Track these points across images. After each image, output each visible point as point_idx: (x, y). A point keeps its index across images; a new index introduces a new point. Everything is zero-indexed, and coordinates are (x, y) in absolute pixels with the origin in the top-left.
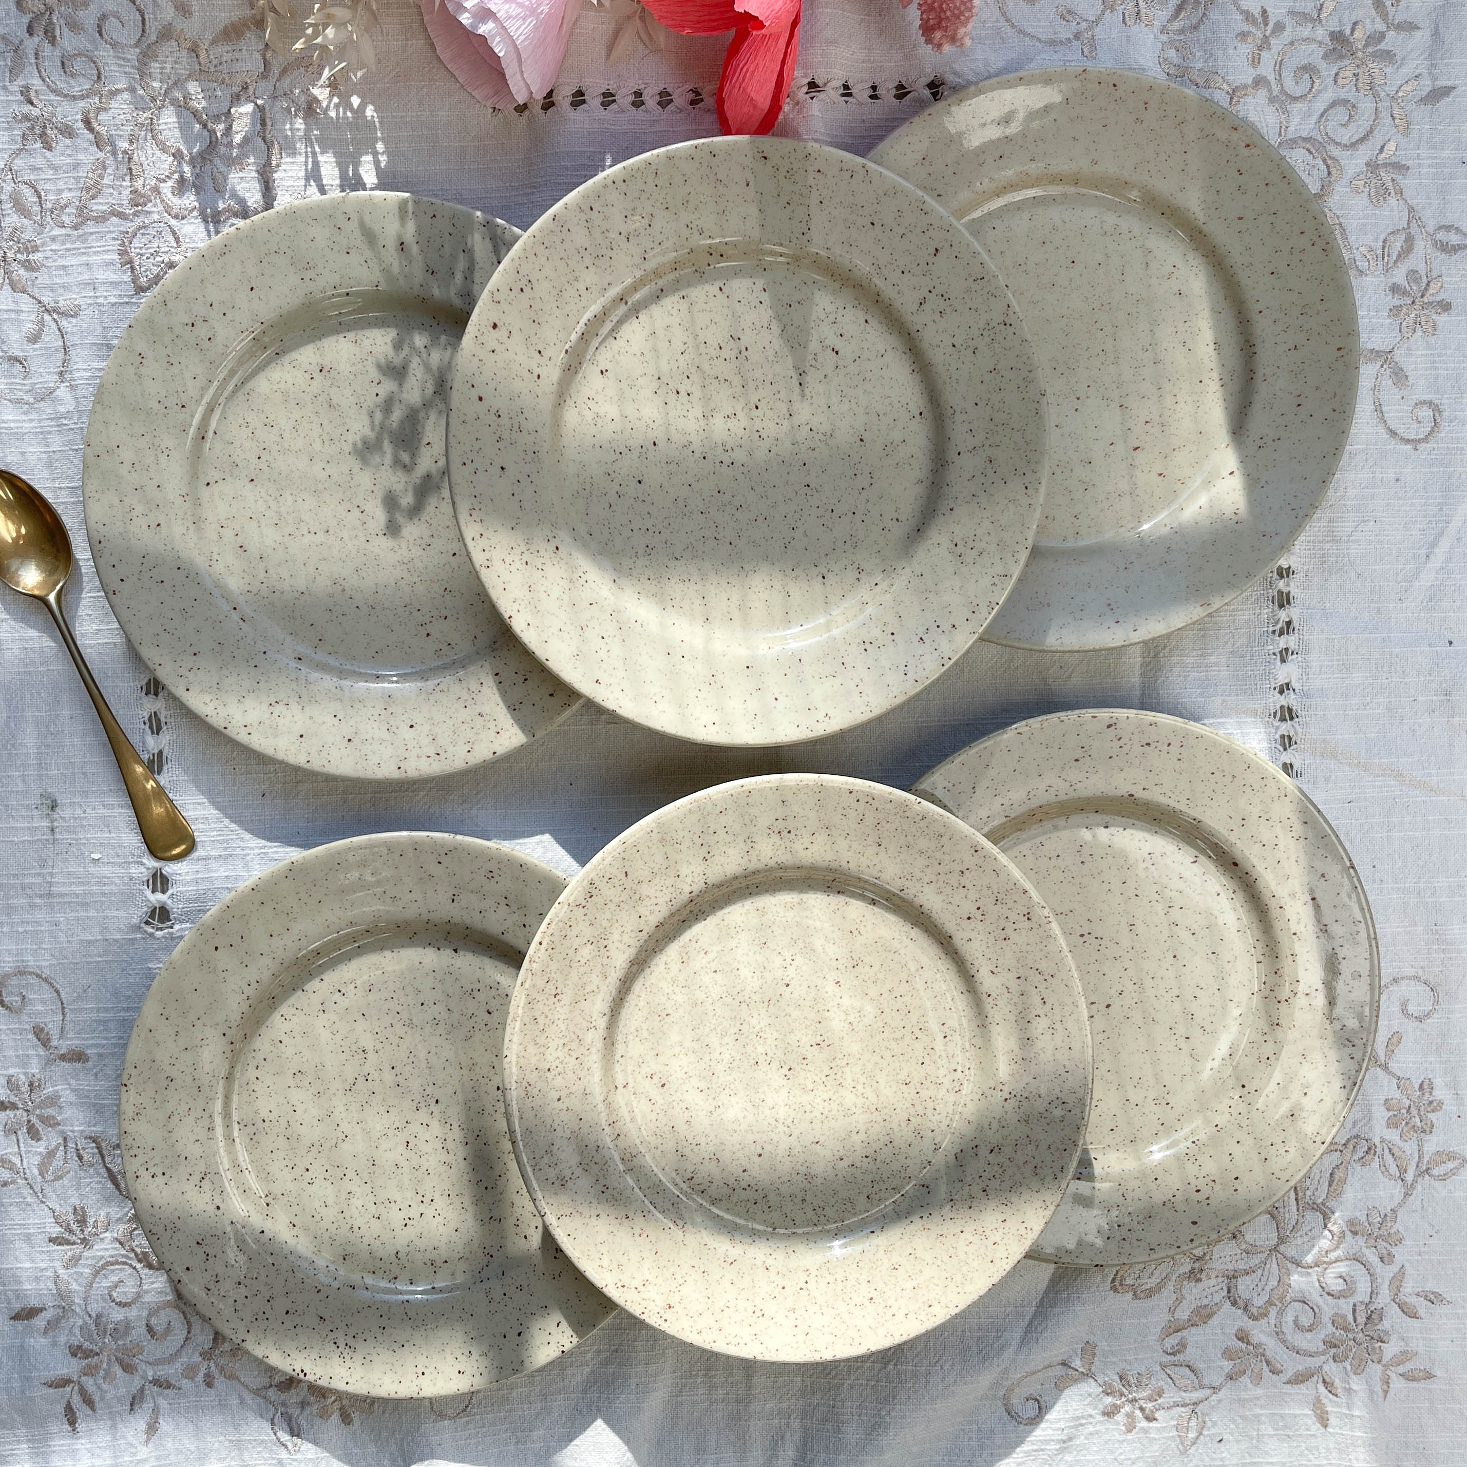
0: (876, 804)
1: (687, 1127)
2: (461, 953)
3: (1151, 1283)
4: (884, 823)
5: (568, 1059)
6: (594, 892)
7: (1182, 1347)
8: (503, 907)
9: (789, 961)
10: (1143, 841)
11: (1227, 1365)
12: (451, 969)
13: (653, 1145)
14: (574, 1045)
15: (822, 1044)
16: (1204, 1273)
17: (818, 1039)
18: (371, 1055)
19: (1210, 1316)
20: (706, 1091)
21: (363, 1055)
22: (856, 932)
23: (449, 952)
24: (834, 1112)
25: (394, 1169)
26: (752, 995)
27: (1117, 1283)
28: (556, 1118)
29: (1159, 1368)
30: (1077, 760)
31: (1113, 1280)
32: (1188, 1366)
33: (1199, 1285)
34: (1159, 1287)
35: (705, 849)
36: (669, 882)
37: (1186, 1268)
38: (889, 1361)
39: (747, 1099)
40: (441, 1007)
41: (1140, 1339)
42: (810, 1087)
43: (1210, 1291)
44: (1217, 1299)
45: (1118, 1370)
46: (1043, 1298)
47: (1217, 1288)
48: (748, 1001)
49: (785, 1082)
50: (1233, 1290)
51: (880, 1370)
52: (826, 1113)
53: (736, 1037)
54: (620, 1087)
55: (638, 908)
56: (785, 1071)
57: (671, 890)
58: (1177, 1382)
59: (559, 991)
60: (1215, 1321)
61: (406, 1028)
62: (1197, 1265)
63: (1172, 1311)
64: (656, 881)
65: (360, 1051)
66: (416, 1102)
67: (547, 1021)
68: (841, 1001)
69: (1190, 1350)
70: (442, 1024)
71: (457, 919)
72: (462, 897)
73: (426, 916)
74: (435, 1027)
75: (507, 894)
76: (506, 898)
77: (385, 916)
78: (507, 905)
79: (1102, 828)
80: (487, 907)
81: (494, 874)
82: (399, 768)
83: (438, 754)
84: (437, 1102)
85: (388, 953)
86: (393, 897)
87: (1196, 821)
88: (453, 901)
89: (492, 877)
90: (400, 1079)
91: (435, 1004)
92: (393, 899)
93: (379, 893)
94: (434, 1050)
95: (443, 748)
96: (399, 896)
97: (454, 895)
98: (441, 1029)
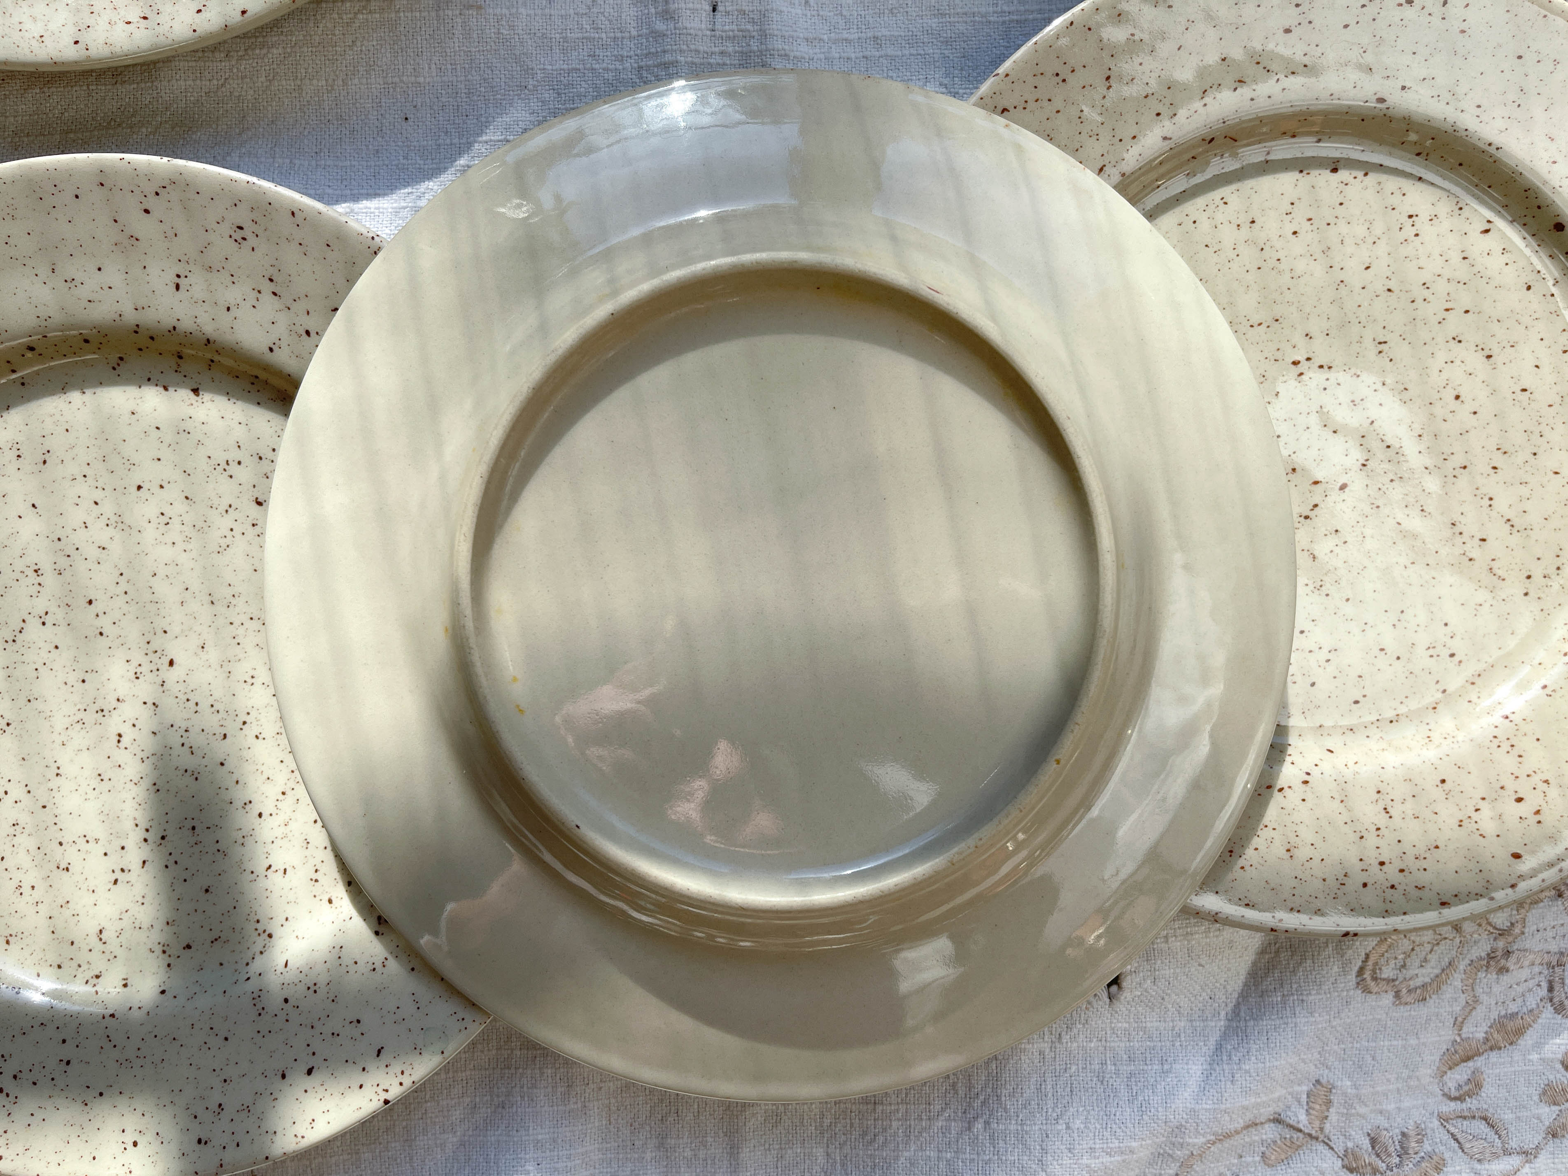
2: (206, 396)
3: (1425, 975)
7: (1474, 1086)
8: (267, 297)
10: (1398, 194)
11: (1548, 1113)
12: (189, 425)
16: (1513, 959)
18: (49, 579)
19: (1520, 1032)
21: (33, 578)
23: (185, 394)
25: (95, 783)
27: (1367, 975)
29: (1436, 1123)
30: (1288, 31)
31: (1361, 971)
32: (1485, 1119)
33: (1506, 979)
34: (1437, 984)
37: (1481, 949)
38: (975, 1118)
40: (174, 493)
41: (1405, 1073)
43: (1520, 989)
44: (1532, 1002)
45: (1368, 1128)
46: (1237, 1006)
47: (1531, 984)
50: (1557, 987)
51: (960, 1134)
58: (1467, 1145)
60: (1528, 1039)
61: (111, 531)
62: (1501, 944)
63: (1459, 1024)
65: (30, 572)
66: (134, 663)
69: (1488, 1090)
70: (175, 524)
71: (187, 325)
72: (192, 279)
73: (131, 317)
74: (163, 528)
75: (271, 272)
76: (271, 280)
77: (58, 318)
78: (275, 294)
79: (1328, 171)
80: (239, 300)
81: (246, 233)
82: (76, 42)
83: (145, 18)
84: (171, 663)
85: (75, 396)
86: (69, 280)
87: (1493, 147)
88: (178, 287)
89: (244, 239)
90: (105, 623)
91: (162, 487)
92: (68, 284)
93: (44, 271)
94: (161, 573)
95: (155, 8)
96: (79, 277)
97: (178, 276)
98: (175, 532)
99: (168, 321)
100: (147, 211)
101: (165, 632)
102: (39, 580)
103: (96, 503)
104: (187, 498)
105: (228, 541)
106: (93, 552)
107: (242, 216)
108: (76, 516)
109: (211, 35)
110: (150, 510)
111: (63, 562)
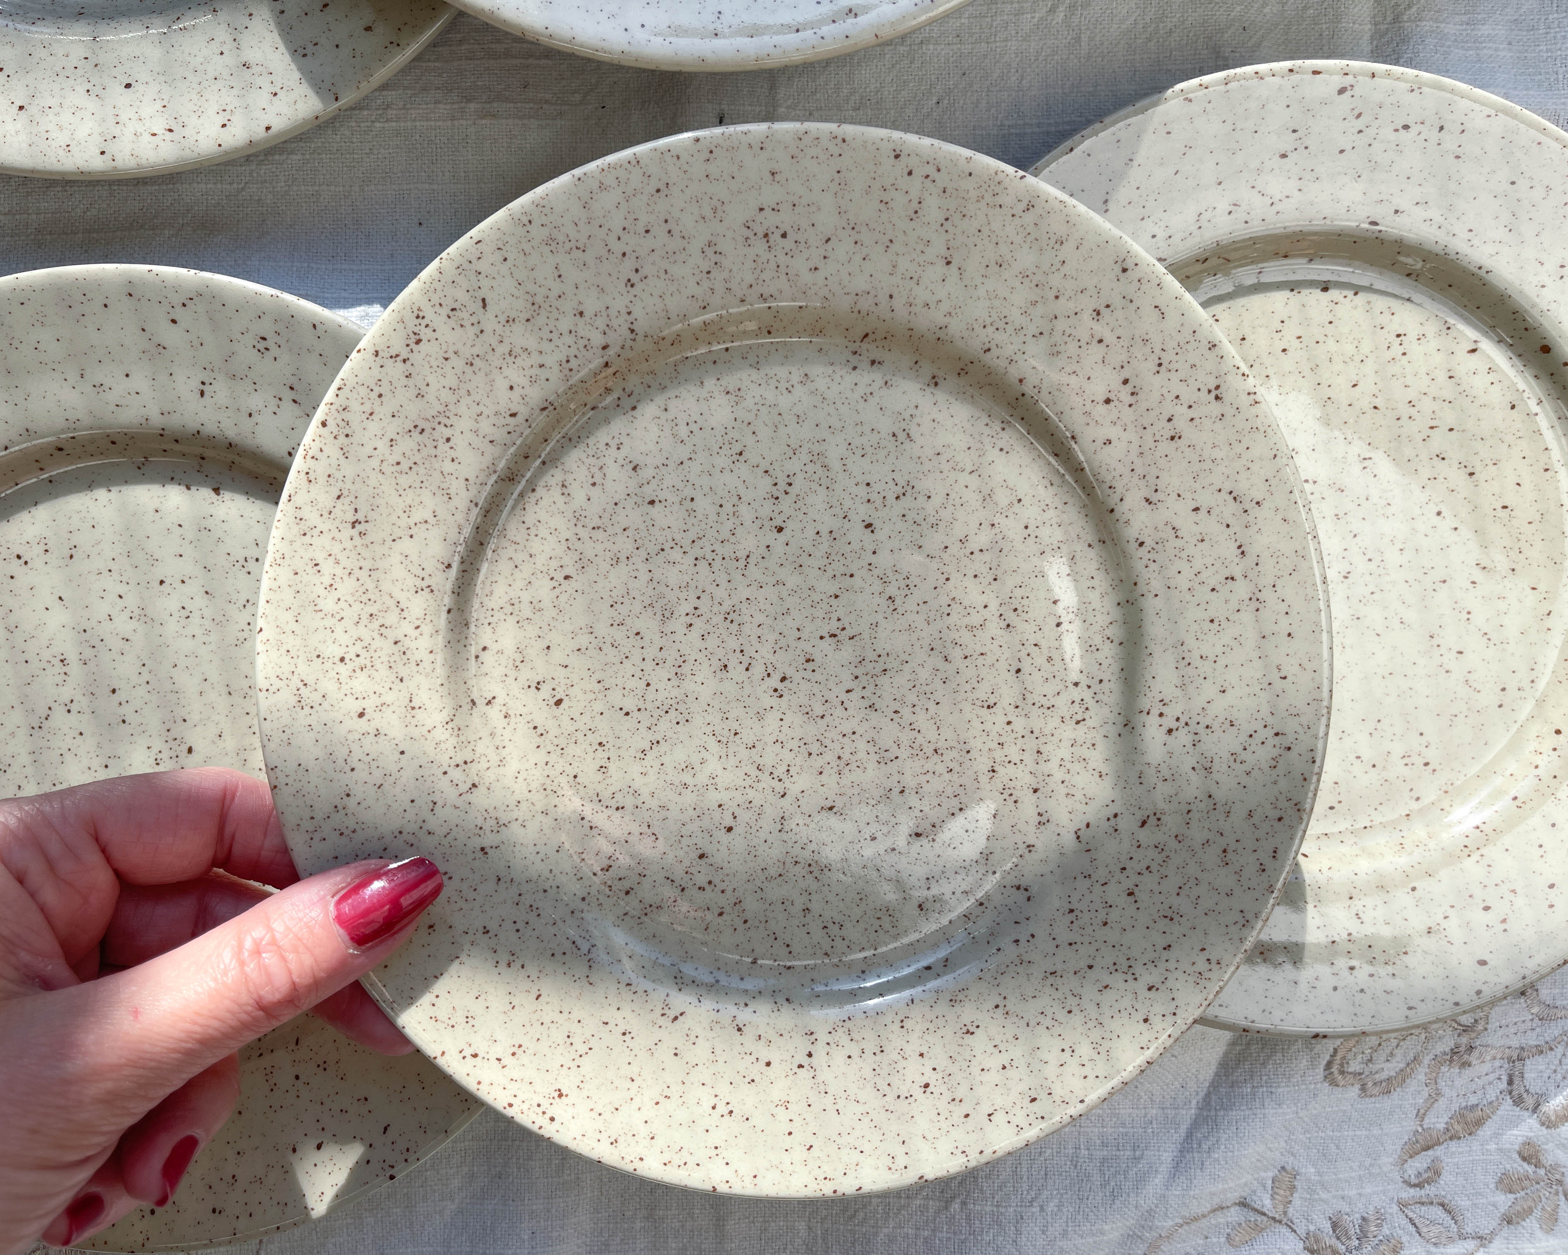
0: (942, 180)
1: (600, 776)
2: (227, 495)
3: (1390, 1069)
4: (956, 219)
5: (378, 642)
6: (425, 334)
7: (1434, 1173)
8: (287, 405)
9: (782, 486)
10: (1387, 314)
11: (1504, 1201)
12: (209, 523)
13: (539, 807)
14: (392, 618)
15: (843, 636)
16: (1476, 1053)
17: (834, 626)
18: (75, 668)
19: (1479, 1123)
20: (635, 714)
21: (59, 668)
22: (902, 436)
23: (206, 493)
24: (861, 755)
26: (717, 547)
27: (1335, 1069)
28: (355, 748)
29: (1395, 1208)
30: (1284, 156)
31: (1329, 1065)
32: (1443, 1205)
33: (1468, 1072)
34: (1402, 1077)
35: (629, 264)
36: (565, 324)
37: (1445, 1045)
38: (953, 1198)
39: (708, 730)
40: (194, 588)
41: (1368, 1161)
42: (819, 710)
43: (1480, 1082)
44: (1492, 1094)
45: (1330, 1213)
46: (1208, 1095)
47: (1492, 1077)
48: (709, 556)
49: (775, 701)
50: (1517, 1081)
51: (938, 1212)
52: (846, 756)
53: (689, 620)
54: (481, 703)
55: (506, 371)
56: (774, 682)
57: (569, 339)
58: (1425, 1230)
59: (360, 516)
60: (1486, 1131)
61: (134, 624)
62: (1464, 1040)
63: (1421, 1116)
64: (541, 320)
65: (56, 662)
66: (155, 750)
67: (339, 571)
68: (873, 559)
69: (1447, 1177)
70: (195, 619)
71: (210, 428)
72: (216, 386)
73: (157, 421)
74: (183, 621)
75: (293, 381)
76: (292, 388)
77: (86, 420)
78: (295, 401)
79: (1319, 291)
80: (261, 406)
81: (270, 343)
82: (103, 153)
83: (171, 130)
84: (190, 750)
85: (101, 494)
86: (98, 385)
87: (1483, 271)
88: (202, 394)
89: (267, 349)
90: (127, 711)
91: (183, 582)
92: (97, 389)
93: (73, 377)
94: (182, 662)
95: (180, 120)
96: (107, 383)
97: (203, 383)
98: (195, 626)
99: (193, 425)
100: (174, 321)
101: (185, 720)
102: (65, 669)
103: (120, 597)
104: (207, 593)
105: (246, 634)
106: (116, 644)
107: (266, 327)
108: (102, 609)
109: (237, 150)
110: (173, 604)
111: (88, 653)
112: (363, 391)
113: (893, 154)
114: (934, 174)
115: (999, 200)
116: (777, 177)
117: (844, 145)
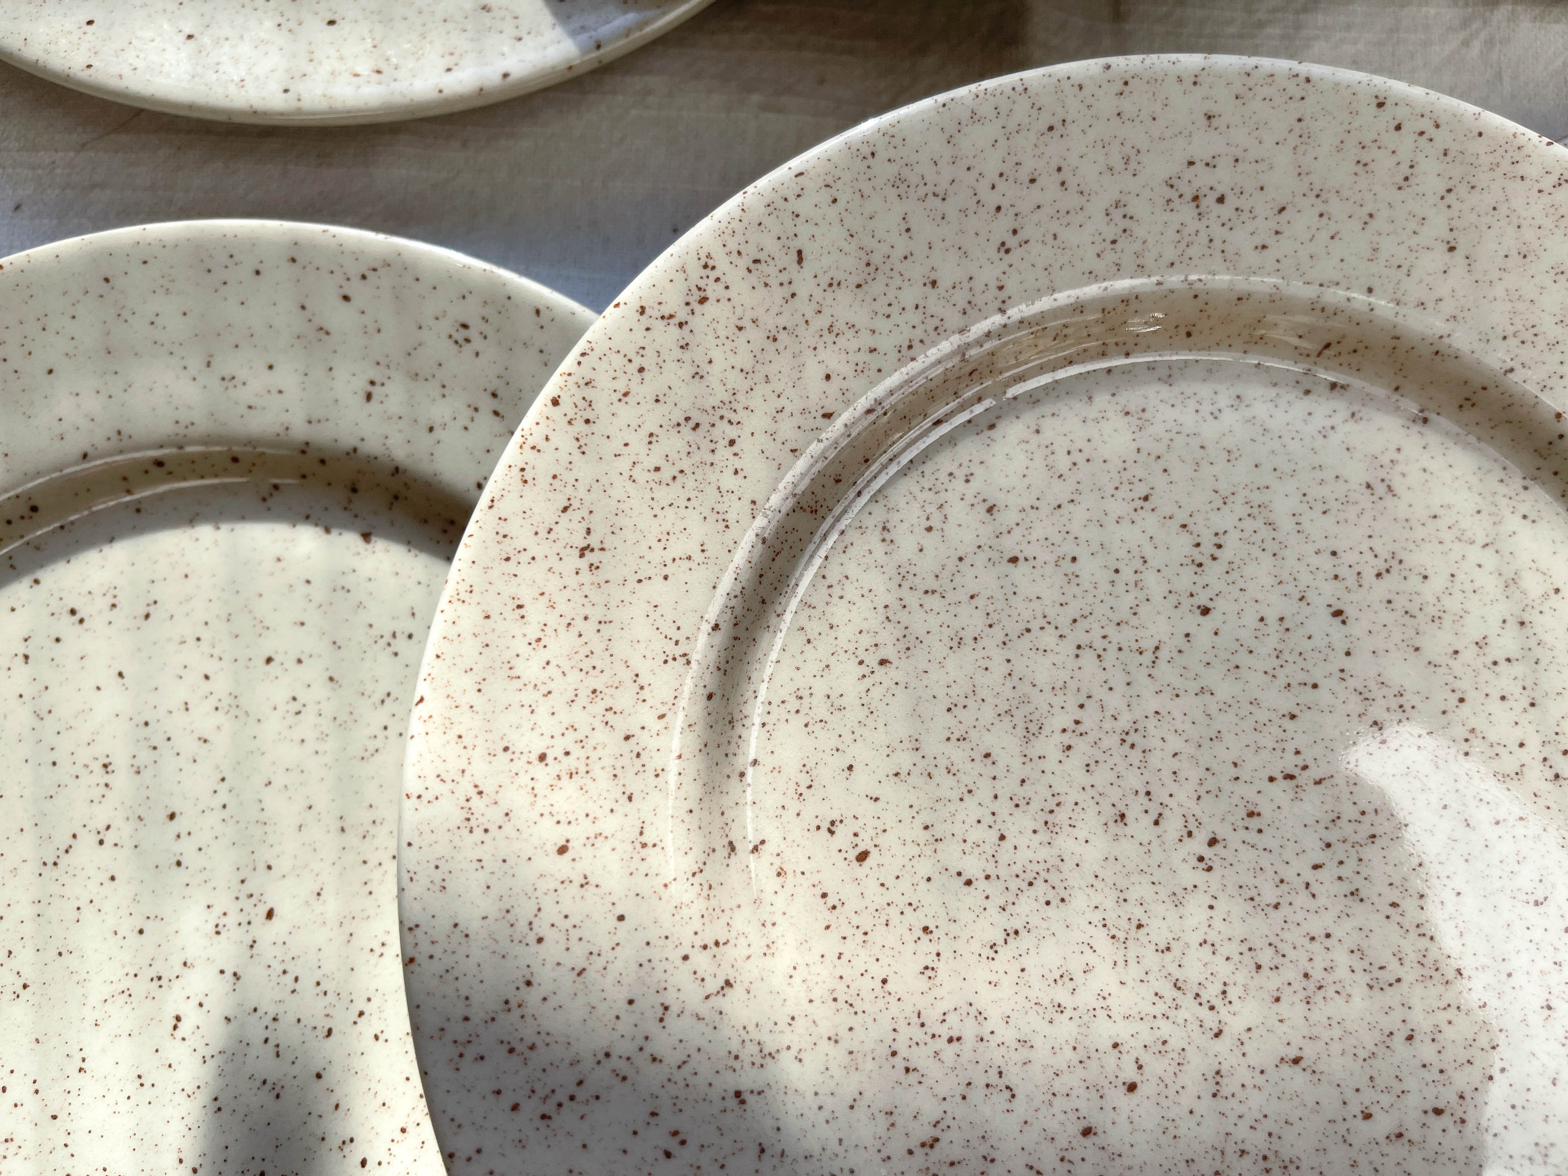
0: (1442, 138)
1: (922, 983)
2: (379, 544)
4: (1462, 190)
5: (601, 735)
6: (713, 290)
8: (485, 417)
9: (1208, 548)
12: (350, 581)
13: (825, 1029)
14: (624, 699)
15: (1304, 778)
17: (1290, 763)
18: (122, 778)
20: (981, 884)
21: (99, 776)
22: (1380, 489)
23: (350, 540)
24: (1342, 972)
25: (131, 1087)
26: (1111, 630)
28: (547, 903)
35: (1005, 222)
36: (910, 296)
39: (1096, 917)
40: (314, 672)
42: (1270, 895)
48: (1099, 644)
49: (1199, 877)
52: (1317, 974)
53: (1066, 739)
54: (743, 848)
55: (822, 354)
56: (1198, 845)
57: (915, 318)
59: (594, 541)
61: (219, 718)
64: (876, 288)
65: (97, 767)
66: (217, 911)
67: (552, 619)
68: (1346, 663)
70: (309, 715)
71: (372, 446)
72: (390, 388)
73: (300, 431)
74: (291, 719)
75: (496, 384)
76: (494, 395)
77: (203, 425)
78: (496, 413)
80: (447, 418)
81: (472, 333)
83: (379, 72)
84: (270, 915)
85: (205, 532)
86: (228, 377)
88: (369, 397)
89: (467, 340)
90: (187, 848)
91: (300, 661)
92: (226, 383)
93: (196, 364)
94: (279, 780)
96: (241, 375)
97: (372, 383)
98: (307, 726)
99: (348, 440)
100: (346, 298)
101: (269, 867)
102: (107, 779)
103: (207, 677)
104: (331, 679)
105: (378, 743)
106: (188, 745)
107: (470, 312)
108: (177, 693)
109: (462, 98)
110: (280, 693)
111: (145, 757)
112: (618, 361)
113: (1375, 102)
114: (1431, 131)
115: (1520, 169)
116: (1215, 122)
117: (1309, 86)
